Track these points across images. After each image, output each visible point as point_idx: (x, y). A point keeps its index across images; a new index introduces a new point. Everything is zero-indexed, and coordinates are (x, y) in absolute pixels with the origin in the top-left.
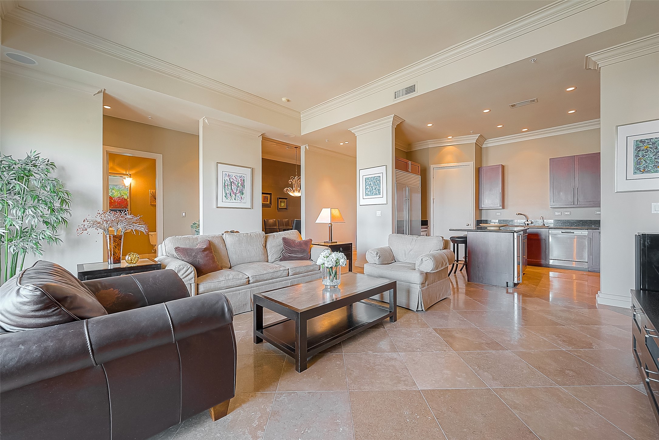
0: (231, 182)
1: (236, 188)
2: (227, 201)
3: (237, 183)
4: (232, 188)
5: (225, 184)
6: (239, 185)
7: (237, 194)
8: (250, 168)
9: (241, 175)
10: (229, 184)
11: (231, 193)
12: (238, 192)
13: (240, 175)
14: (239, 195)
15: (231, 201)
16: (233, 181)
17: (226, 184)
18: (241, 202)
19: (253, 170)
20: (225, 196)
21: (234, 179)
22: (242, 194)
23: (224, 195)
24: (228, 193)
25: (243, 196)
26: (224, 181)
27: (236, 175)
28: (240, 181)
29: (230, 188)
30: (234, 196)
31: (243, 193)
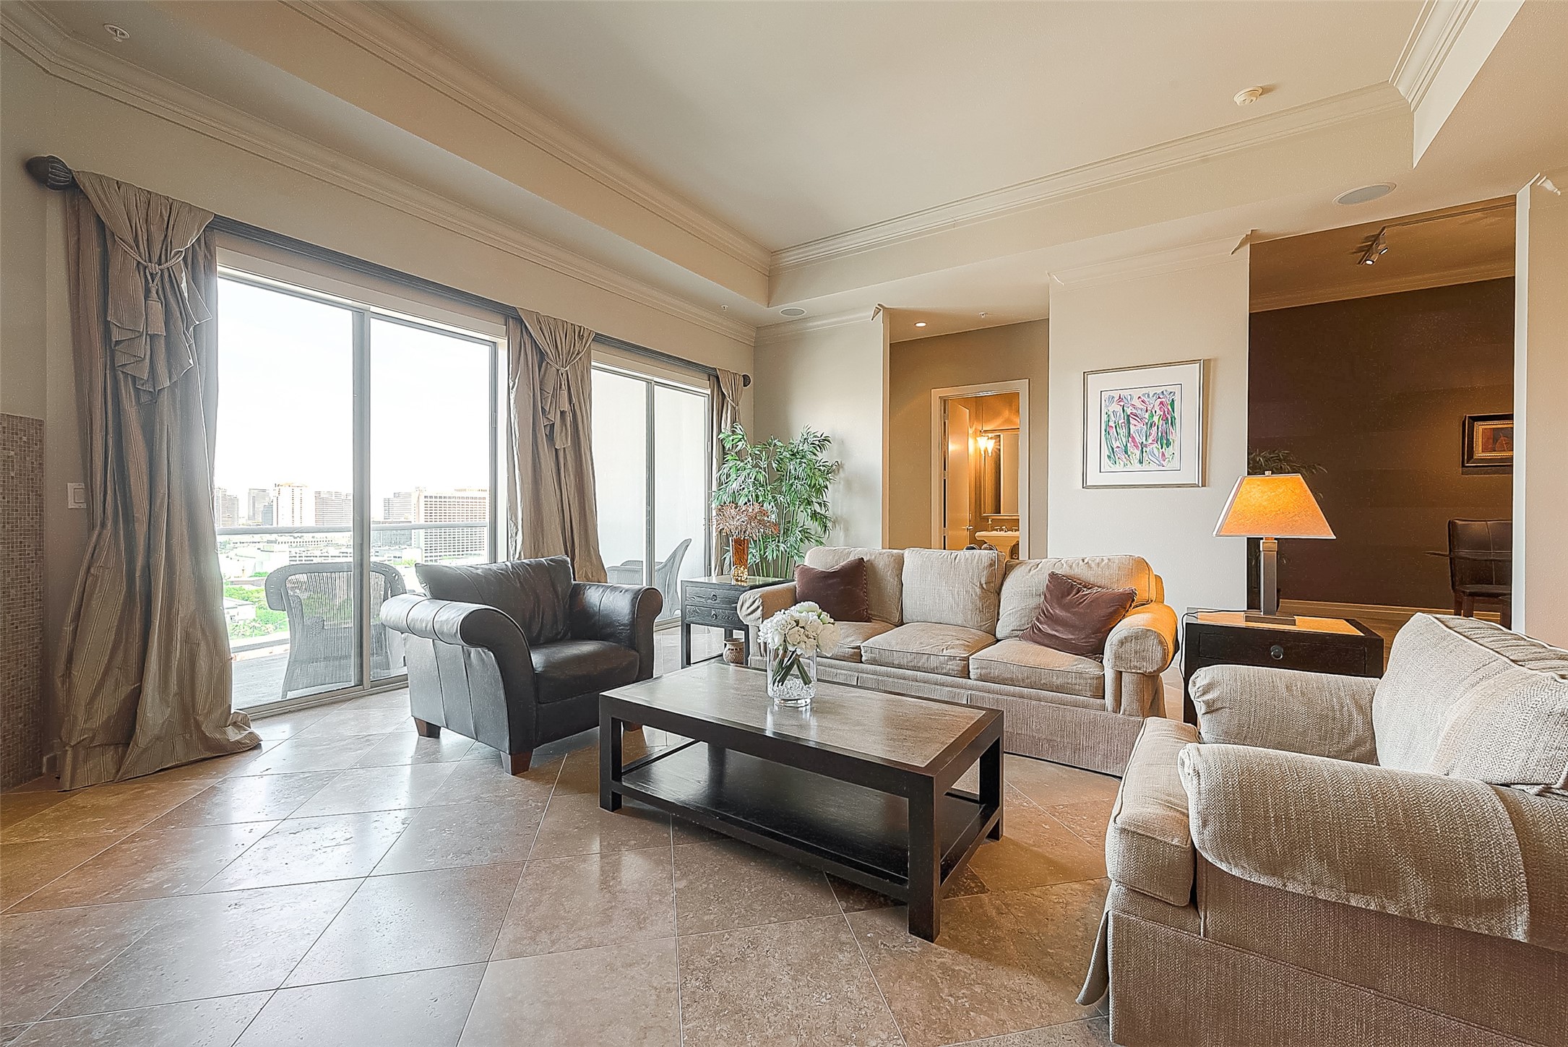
0: (1128, 416)
1: (1144, 431)
2: (1114, 468)
3: (1147, 415)
4: (1132, 432)
5: (1108, 425)
6: (1156, 419)
7: (1146, 446)
8: (1193, 361)
9: (1163, 389)
10: (1122, 421)
11: (1129, 445)
12: (1150, 441)
13: (1159, 391)
14: (1155, 449)
15: (1129, 468)
16: (1134, 411)
17: (1112, 424)
18: (1163, 468)
19: (1207, 367)
20: (1109, 457)
21: (1138, 404)
22: (1164, 446)
23: (1105, 452)
24: (1118, 447)
25: (1168, 452)
26: (1104, 417)
27: (1144, 395)
28: (1157, 408)
29: (1123, 432)
30: (1138, 453)
31: (1168, 440)
